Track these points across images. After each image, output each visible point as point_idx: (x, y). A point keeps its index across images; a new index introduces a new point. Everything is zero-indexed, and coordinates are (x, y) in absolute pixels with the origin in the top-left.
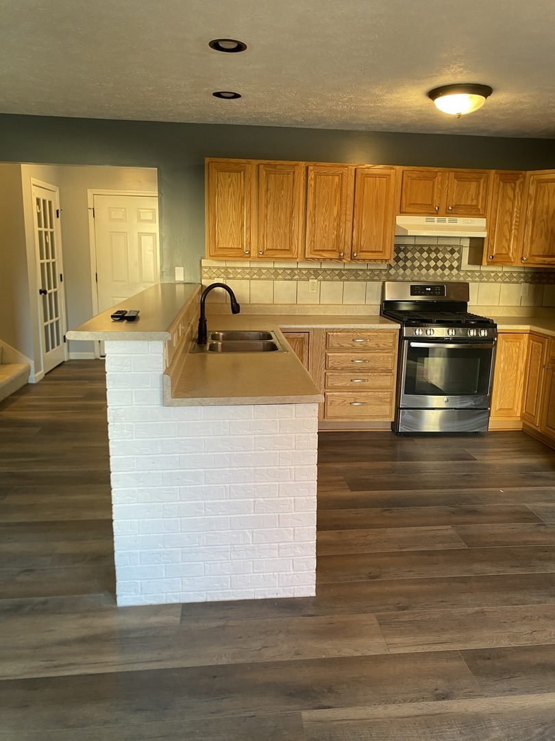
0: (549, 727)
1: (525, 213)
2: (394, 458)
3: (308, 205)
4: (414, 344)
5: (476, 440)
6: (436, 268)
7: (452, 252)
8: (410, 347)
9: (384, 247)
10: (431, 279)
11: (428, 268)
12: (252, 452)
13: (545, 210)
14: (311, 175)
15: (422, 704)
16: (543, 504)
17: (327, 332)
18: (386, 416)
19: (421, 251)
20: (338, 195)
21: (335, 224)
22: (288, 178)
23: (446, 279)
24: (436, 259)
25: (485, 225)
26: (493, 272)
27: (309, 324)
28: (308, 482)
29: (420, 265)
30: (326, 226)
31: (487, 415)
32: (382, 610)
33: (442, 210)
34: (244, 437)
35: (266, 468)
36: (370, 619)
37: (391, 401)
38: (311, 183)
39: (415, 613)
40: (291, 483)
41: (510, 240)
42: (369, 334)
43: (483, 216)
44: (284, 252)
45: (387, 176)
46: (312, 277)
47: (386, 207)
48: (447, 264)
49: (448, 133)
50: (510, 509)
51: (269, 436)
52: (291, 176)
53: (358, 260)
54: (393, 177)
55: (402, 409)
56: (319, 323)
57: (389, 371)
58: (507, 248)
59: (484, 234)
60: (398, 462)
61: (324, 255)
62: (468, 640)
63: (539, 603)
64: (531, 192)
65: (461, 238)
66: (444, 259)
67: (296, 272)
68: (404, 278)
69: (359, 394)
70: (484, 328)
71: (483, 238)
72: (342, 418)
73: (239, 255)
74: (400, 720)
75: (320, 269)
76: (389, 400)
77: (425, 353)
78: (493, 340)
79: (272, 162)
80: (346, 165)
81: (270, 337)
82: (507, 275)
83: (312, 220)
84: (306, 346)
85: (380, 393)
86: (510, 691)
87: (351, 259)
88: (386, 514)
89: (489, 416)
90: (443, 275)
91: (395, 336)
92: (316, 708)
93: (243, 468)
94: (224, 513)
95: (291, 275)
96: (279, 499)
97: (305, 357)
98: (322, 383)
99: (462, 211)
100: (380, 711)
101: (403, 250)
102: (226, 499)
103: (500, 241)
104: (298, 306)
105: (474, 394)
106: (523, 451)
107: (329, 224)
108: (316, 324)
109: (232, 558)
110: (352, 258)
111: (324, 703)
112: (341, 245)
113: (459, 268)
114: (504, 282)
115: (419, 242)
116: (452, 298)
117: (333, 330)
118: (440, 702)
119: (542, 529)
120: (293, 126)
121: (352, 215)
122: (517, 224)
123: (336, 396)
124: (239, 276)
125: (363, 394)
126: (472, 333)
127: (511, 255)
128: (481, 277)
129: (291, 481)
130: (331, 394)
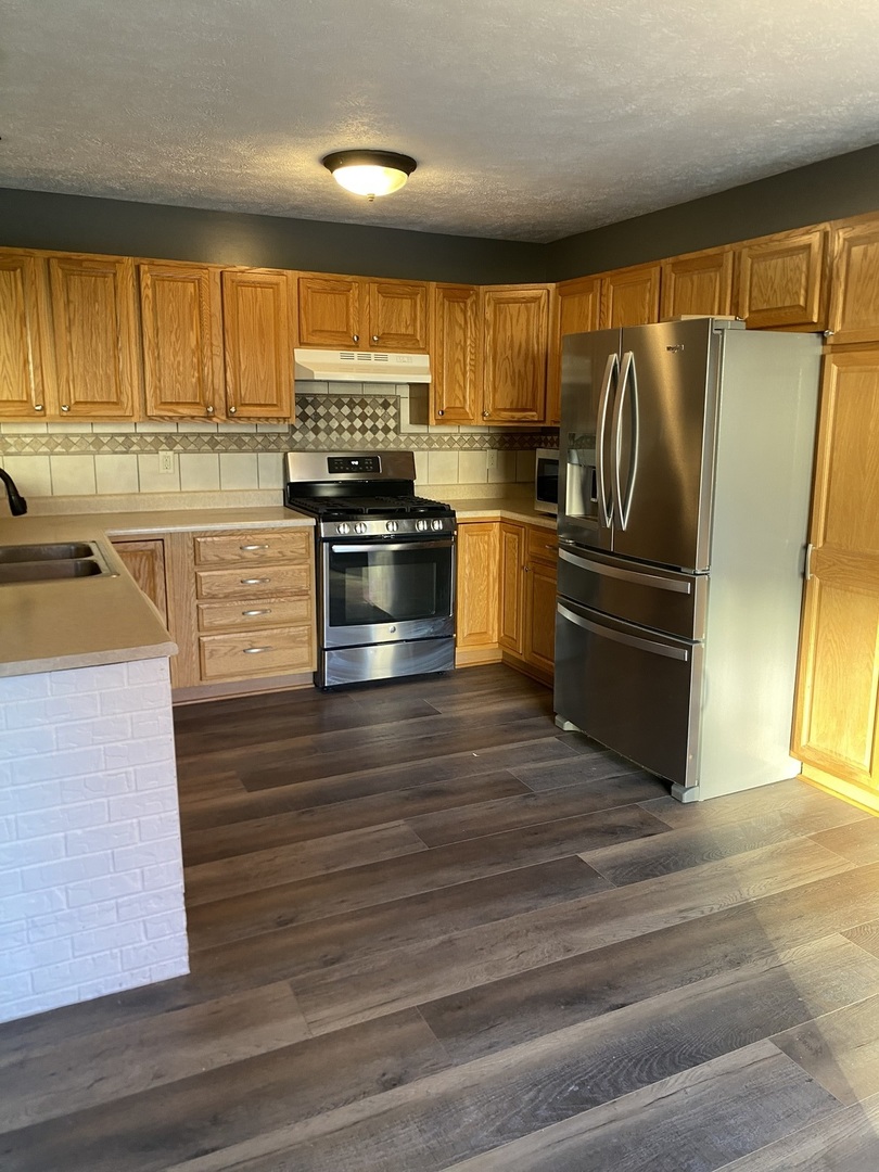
0: (544, 1087)
1: (481, 346)
2: (320, 728)
3: (145, 329)
4: (338, 549)
5: (440, 684)
6: (363, 430)
7: (386, 405)
8: (332, 553)
9: (279, 399)
10: (358, 447)
11: (352, 430)
12: (54, 754)
13: (508, 343)
14: (146, 280)
15: (363, 1103)
16: (532, 766)
17: (194, 536)
18: (303, 665)
19: (340, 405)
20: (196, 312)
21: (195, 360)
22: (105, 283)
23: (380, 447)
24: (363, 417)
25: (428, 365)
26: (446, 434)
27: (162, 526)
28: (160, 790)
29: (340, 425)
30: (179, 362)
31: (451, 645)
32: (300, 972)
33: (364, 342)
34: (36, 729)
35: (83, 777)
36: (282, 989)
37: (310, 638)
38: (147, 292)
39: (349, 966)
40: (131, 795)
41: (465, 388)
42: (268, 536)
43: (424, 351)
44: (111, 406)
45: (274, 286)
46: (164, 447)
47: (277, 335)
48: (380, 424)
49: (364, 223)
50: (487, 779)
51: (86, 721)
52: (110, 279)
53: (239, 418)
54: (283, 287)
55: (328, 649)
56: (181, 524)
57: (301, 593)
58: (461, 398)
59: (427, 379)
60: (325, 734)
61: (180, 411)
62: (429, 988)
63: (528, 910)
64: (488, 316)
65: (396, 384)
66: (375, 417)
67: (134, 439)
68: (317, 446)
69: (257, 633)
70: (437, 517)
71: (428, 384)
72: (232, 675)
73: (25, 413)
74: (328, 1137)
75: (177, 434)
76: (306, 638)
77: (361, 560)
78: (451, 534)
79: (74, 255)
80: (205, 265)
81: (89, 552)
82: (466, 438)
83: (153, 354)
84: (159, 564)
85: (292, 629)
86: (490, 1047)
87: (227, 417)
88: (305, 818)
89: (456, 646)
90: (375, 441)
91: (308, 536)
92: (189, 1158)
93: (39, 784)
94: (8, 866)
95: (126, 444)
96: (111, 825)
97: (159, 580)
98: (194, 622)
99: (393, 343)
100: (298, 1132)
101: (310, 402)
102: (12, 841)
103: (451, 390)
104: (143, 497)
105: (432, 616)
106: (505, 692)
107: (184, 360)
108: (174, 525)
109: (32, 940)
110: (229, 416)
111: (206, 1144)
112: (208, 395)
113: (397, 430)
114: (462, 449)
115: (335, 390)
116: (391, 475)
117: (204, 534)
118: (390, 1092)
119: (531, 802)
120: (107, 197)
121: (221, 345)
122: (473, 363)
123: (219, 641)
124: (27, 449)
125: (265, 633)
126: (422, 526)
127: (467, 410)
128: (430, 442)
129: (129, 792)
130: (210, 638)
